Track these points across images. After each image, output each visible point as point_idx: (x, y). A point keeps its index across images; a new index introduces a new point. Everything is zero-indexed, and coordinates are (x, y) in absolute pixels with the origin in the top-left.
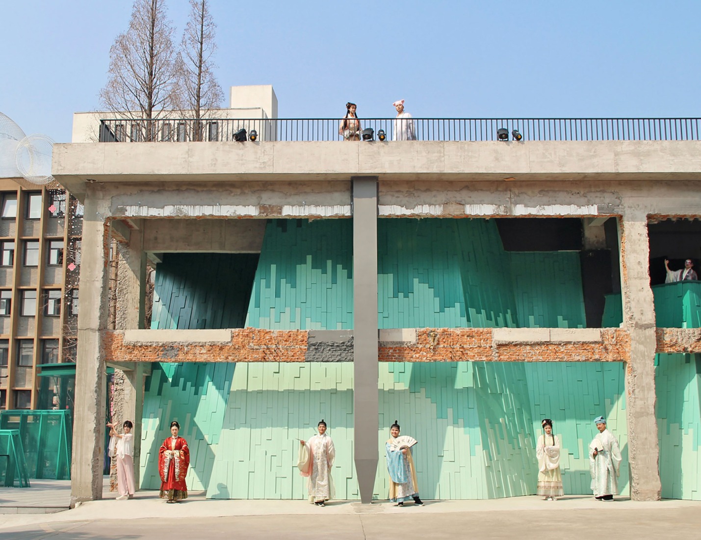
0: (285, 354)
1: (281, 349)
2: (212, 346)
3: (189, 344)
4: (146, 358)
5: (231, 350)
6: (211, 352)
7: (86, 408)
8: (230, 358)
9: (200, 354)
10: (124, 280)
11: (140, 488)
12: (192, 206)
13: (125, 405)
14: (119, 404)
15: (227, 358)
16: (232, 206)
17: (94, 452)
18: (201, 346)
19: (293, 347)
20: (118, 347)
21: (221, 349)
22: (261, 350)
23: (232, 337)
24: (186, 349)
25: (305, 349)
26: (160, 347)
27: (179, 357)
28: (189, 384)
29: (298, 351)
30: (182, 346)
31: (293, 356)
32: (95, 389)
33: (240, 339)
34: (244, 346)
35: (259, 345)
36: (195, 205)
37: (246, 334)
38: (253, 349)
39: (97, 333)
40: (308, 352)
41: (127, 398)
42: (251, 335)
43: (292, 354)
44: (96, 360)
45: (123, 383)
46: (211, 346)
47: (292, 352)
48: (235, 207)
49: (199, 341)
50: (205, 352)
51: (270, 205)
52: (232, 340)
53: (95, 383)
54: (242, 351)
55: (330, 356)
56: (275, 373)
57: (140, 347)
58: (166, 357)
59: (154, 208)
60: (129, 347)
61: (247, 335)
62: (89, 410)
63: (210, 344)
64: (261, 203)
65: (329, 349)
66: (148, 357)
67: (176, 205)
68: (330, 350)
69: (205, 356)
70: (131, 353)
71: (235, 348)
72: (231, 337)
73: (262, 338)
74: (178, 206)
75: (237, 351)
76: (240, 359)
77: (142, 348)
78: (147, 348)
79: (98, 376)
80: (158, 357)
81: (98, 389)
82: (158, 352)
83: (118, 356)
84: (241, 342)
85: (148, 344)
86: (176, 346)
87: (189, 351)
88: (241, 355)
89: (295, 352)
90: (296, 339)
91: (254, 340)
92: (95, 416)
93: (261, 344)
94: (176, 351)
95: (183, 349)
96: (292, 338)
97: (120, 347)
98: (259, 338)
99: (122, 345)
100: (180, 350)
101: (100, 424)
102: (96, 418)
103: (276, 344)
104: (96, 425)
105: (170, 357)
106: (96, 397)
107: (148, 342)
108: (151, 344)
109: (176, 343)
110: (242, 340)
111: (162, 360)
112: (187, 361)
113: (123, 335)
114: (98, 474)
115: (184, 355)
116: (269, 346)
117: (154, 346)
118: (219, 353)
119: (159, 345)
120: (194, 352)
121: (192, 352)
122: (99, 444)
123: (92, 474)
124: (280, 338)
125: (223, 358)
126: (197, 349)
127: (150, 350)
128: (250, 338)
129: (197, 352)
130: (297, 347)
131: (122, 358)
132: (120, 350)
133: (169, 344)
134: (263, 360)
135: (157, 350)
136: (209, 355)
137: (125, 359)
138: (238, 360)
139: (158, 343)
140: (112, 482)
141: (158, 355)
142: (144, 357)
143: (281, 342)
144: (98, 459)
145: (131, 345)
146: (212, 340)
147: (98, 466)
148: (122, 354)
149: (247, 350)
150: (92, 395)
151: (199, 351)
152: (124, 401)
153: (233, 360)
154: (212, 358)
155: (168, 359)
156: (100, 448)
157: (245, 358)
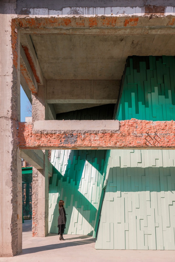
0: (162, 140)
2: (104, 134)
3: (85, 132)
4: (51, 143)
5: (119, 137)
6: (103, 139)
7: (4, 184)
8: (118, 143)
9: (94, 140)
10: (36, 116)
11: (49, 232)
12: (87, 8)
13: (39, 189)
14: (35, 188)
15: (116, 143)
16: (121, 8)
17: (12, 219)
18: (95, 134)
19: (168, 135)
20: (29, 135)
21: (111, 136)
22: (143, 137)
23: (120, 127)
24: (83, 136)
26: (62, 134)
27: (77, 143)
28: (72, 180)
29: (172, 138)
30: (80, 133)
31: (168, 142)
33: (126, 129)
34: (129, 134)
36: (89, 7)
37: (131, 123)
38: (136, 136)
39: (10, 121)
42: (135, 125)
43: (168, 140)
44: (10, 143)
45: (37, 176)
46: (103, 133)
47: (168, 138)
48: (124, 8)
49: (94, 130)
50: (98, 138)
51: (154, 6)
52: (119, 129)
53: (10, 163)
54: (127, 138)
56: (139, 163)
57: (47, 134)
58: (67, 143)
59: (54, 10)
60: (37, 134)
61: (132, 125)
62: (6, 185)
63: (102, 132)
64: (146, 4)
66: (53, 143)
67: (73, 7)
69: (98, 142)
70: (39, 140)
71: (122, 135)
72: (119, 126)
74: (74, 8)
75: (124, 137)
76: (126, 144)
77: (48, 136)
78: (52, 135)
79: (13, 157)
80: (61, 143)
81: (13, 168)
82: (61, 139)
83: (29, 142)
84: (127, 131)
85: (52, 132)
86: (75, 134)
87: (85, 138)
88: (127, 141)
89: (170, 138)
90: (171, 128)
91: (137, 129)
92: (12, 189)
93: (142, 133)
94: (75, 138)
95: (81, 136)
96: (168, 127)
97: (31, 135)
98: (141, 128)
99: (31, 133)
100: (78, 137)
101: (17, 196)
102: (13, 191)
103: (155, 133)
104: (13, 197)
105: (70, 143)
106: (12, 174)
107: (52, 131)
108: (55, 132)
109: (75, 132)
110: (127, 129)
111: (64, 145)
112: (84, 146)
113: (32, 125)
114: (17, 235)
115: (81, 141)
116: (149, 134)
117: (57, 134)
118: (110, 139)
119: (61, 133)
120: (89, 139)
121: (87, 138)
122: (17, 212)
123: (11, 236)
124: (158, 127)
125: (113, 144)
126: (92, 136)
127: (54, 138)
128: (134, 127)
129: (92, 139)
130: (172, 135)
131: (32, 144)
132: (30, 138)
133: (69, 132)
134: (144, 145)
135: (60, 137)
136: (101, 141)
137: (35, 145)
138: (125, 145)
139: (60, 131)
140: (33, 232)
141: (61, 142)
142: (50, 143)
143: (159, 130)
144: (16, 223)
145: (39, 133)
146: (103, 129)
147: (17, 228)
148: (32, 141)
149: (131, 137)
150: (8, 172)
151: (93, 138)
152: (39, 186)
153: (121, 145)
154: (104, 143)
155: (69, 144)
156: (18, 215)
157: (130, 144)
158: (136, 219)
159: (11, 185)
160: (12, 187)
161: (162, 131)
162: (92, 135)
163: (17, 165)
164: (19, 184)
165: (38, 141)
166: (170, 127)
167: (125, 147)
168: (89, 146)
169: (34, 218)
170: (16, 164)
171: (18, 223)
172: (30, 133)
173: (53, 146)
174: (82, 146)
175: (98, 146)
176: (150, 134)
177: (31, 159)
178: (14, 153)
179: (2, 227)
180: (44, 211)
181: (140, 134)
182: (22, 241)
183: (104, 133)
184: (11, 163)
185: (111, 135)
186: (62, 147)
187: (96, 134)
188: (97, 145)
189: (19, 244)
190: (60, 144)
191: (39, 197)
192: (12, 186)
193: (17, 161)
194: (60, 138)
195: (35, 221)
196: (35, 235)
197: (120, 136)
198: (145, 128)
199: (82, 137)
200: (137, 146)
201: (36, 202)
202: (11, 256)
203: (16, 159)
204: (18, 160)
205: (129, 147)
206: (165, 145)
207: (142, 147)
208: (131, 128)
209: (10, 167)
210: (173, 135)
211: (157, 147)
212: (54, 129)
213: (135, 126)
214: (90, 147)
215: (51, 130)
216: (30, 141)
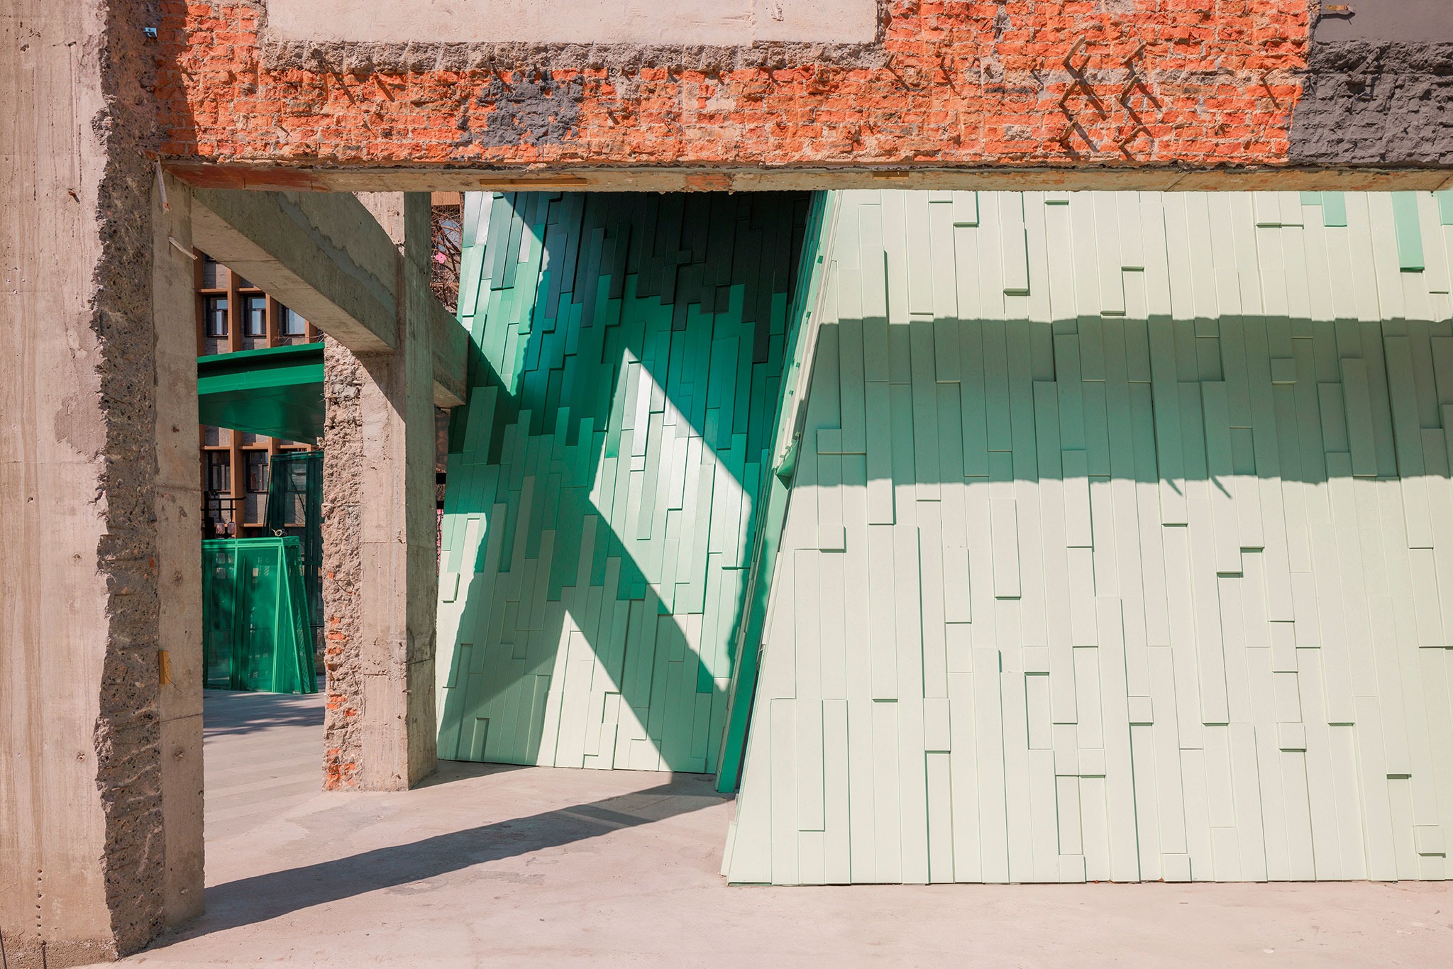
0: (1180, 120)
1: (1156, 91)
2: (769, 71)
3: (637, 60)
4: (395, 140)
5: (877, 96)
6: (763, 107)
7: (46, 428)
8: (870, 141)
9: (701, 117)
13: (367, 478)
15: (855, 140)
17: (108, 684)
18: (705, 73)
19: (1223, 79)
20: (232, 77)
21: (822, 87)
22: (1044, 96)
23: (884, 20)
24: (621, 88)
25: (1292, 90)
26: (474, 74)
27: (583, 141)
29: (1252, 104)
30: (597, 68)
31: (1222, 130)
32: (88, 312)
33: (925, 35)
34: (947, 79)
35: (1035, 70)
38: (1000, 89)
40: (1304, 107)
41: (373, 450)
42: (989, 9)
43: (1220, 119)
44: (87, 130)
46: (762, 67)
47: (1224, 102)
49: (697, 43)
50: (729, 105)
52: (880, 39)
54: (937, 105)
55: (1427, 133)
56: (1009, 293)
57: (361, 75)
58: (510, 135)
60: (293, 75)
62: (60, 436)
63: (757, 56)
65: (1420, 88)
66: (410, 140)
68: (1426, 95)
69: (732, 132)
70: (307, 113)
71: (899, 83)
72: (880, 20)
73: (1050, 27)
75: (910, 99)
76: (928, 147)
77: (371, 83)
78: (398, 81)
79: (109, 234)
80: (466, 135)
81: (115, 317)
82: (466, 110)
83: (234, 132)
84: (932, 50)
85: (402, 59)
86: (567, 72)
87: (638, 101)
88: (932, 126)
89: (1235, 105)
90: (1240, 33)
91: (1005, 39)
92: (104, 470)
93: (1042, 65)
94: (566, 103)
95: (608, 89)
96: (1220, 28)
97: (246, 81)
98: (1032, 30)
99: (252, 68)
100: (587, 93)
101: (154, 521)
102: (111, 484)
103: (1128, 64)
104: (110, 527)
105: (531, 140)
106: (100, 360)
107: (402, 49)
108: (421, 56)
109: (564, 55)
110: (936, 37)
111: (488, 155)
112: (631, 160)
113: (259, 10)
114: (160, 798)
115: (610, 123)
116: (1090, 71)
117: (439, 68)
118: (812, 111)
119: (465, 62)
120: (666, 108)
121: (654, 105)
122: (157, 631)
123: (104, 806)
124: (1151, 25)
125: (834, 145)
126: (685, 87)
127: (415, 98)
128: (980, 25)
129: (684, 106)
130: (1249, 79)
131: (259, 144)
132: (243, 98)
133: (525, 59)
134: (1056, 155)
135: (457, 97)
136: (752, 126)
137: (278, 152)
138: (917, 153)
139: (459, 51)
140: (333, 757)
141: (463, 127)
142: (388, 134)
143: (1157, 49)
144: (149, 716)
145: (307, 66)
146: (767, 35)
147: (157, 751)
148: (259, 121)
149: (965, 93)
150: (76, 345)
151: (695, 104)
152: (364, 463)
153: (889, 153)
154: (772, 140)
155: (522, 146)
156: (160, 654)
157: (957, 141)
158: (1001, 671)
159: (97, 435)
160: (108, 450)
161: (1180, 54)
162: (686, 83)
163: (148, 297)
164: (175, 430)
165: (303, 120)
166: (1237, 27)
167: (923, 169)
168: (668, 156)
169: (333, 668)
170: (143, 289)
171: (163, 715)
172: (242, 67)
173: (406, 160)
174: (614, 157)
175: (731, 156)
176: (1095, 76)
177: (288, 273)
178: (119, 203)
179: (32, 748)
180: (402, 619)
181: (1028, 72)
182: (202, 840)
183: (770, 63)
184: (96, 275)
185: (824, 83)
186: (475, 164)
187: (713, 72)
188: (720, 150)
189: (171, 859)
190: (457, 145)
191: (368, 533)
192: (102, 446)
193: (150, 264)
194: (459, 103)
195: (344, 686)
196: (343, 777)
197: (883, 87)
198: (1058, 30)
199: (619, 97)
200: (1003, 162)
201: (348, 566)
202: (103, 958)
203: (139, 254)
204: (157, 262)
205: (946, 166)
206: (1198, 155)
207: (1044, 166)
208: (965, 35)
209: (88, 306)
210: (1255, 79)
211: (1148, 167)
212: (410, 36)
213: (988, 15)
214: (676, 164)
215: (393, 42)
216: (240, 126)
